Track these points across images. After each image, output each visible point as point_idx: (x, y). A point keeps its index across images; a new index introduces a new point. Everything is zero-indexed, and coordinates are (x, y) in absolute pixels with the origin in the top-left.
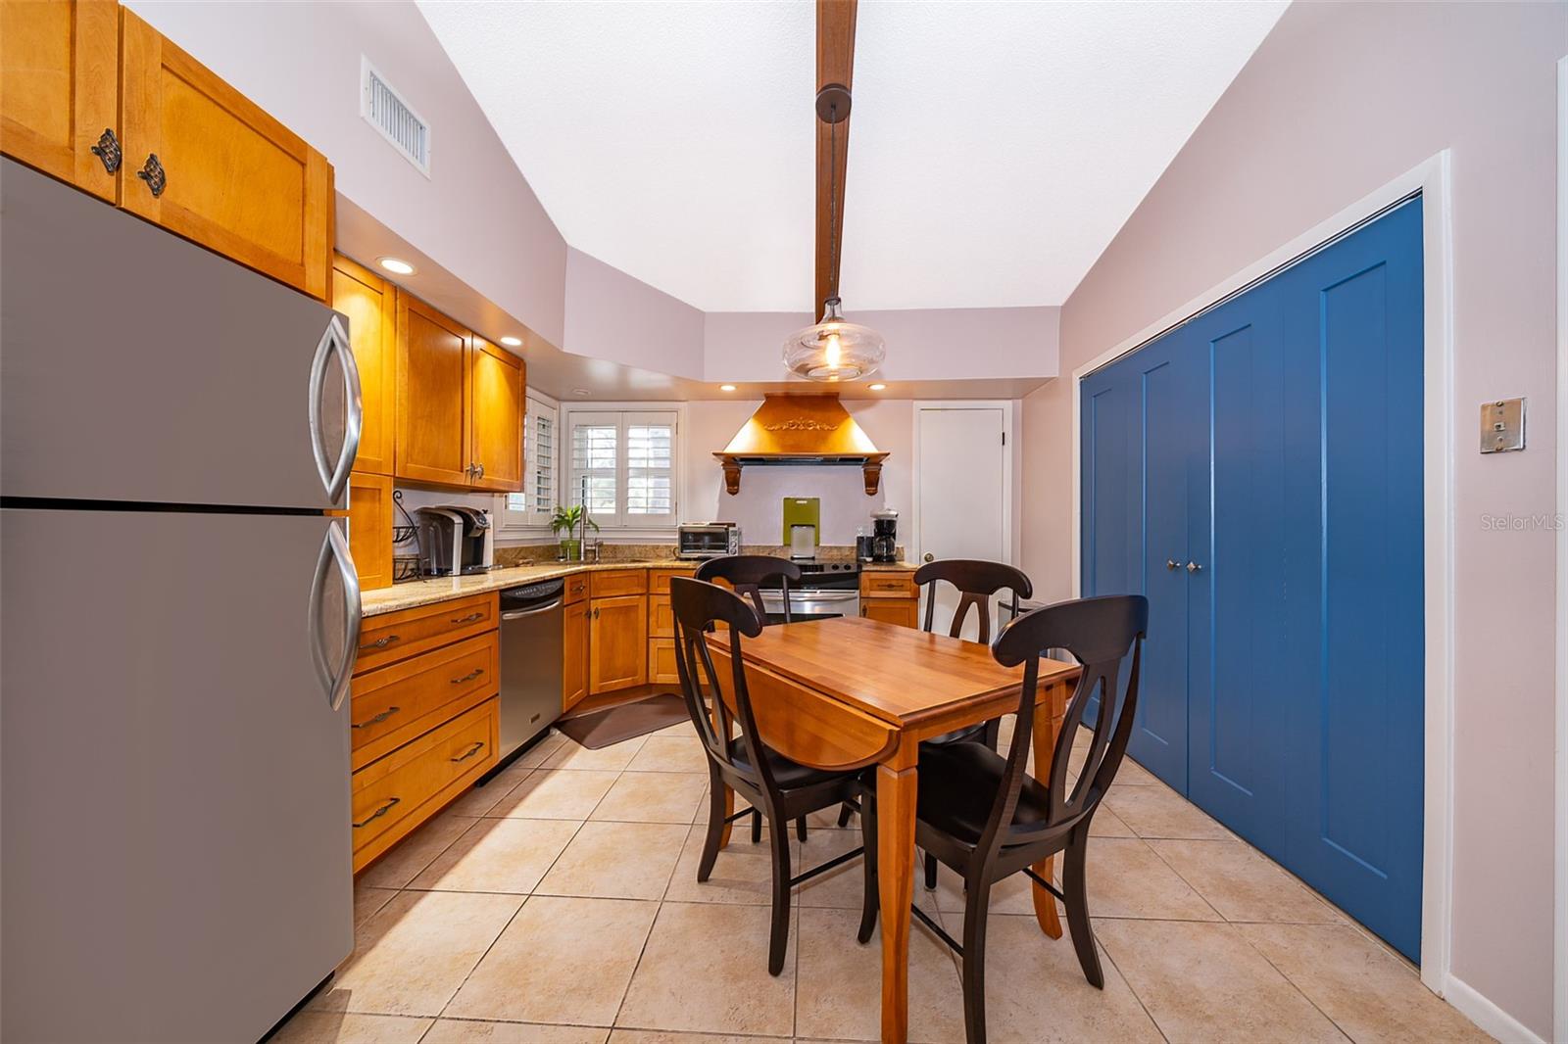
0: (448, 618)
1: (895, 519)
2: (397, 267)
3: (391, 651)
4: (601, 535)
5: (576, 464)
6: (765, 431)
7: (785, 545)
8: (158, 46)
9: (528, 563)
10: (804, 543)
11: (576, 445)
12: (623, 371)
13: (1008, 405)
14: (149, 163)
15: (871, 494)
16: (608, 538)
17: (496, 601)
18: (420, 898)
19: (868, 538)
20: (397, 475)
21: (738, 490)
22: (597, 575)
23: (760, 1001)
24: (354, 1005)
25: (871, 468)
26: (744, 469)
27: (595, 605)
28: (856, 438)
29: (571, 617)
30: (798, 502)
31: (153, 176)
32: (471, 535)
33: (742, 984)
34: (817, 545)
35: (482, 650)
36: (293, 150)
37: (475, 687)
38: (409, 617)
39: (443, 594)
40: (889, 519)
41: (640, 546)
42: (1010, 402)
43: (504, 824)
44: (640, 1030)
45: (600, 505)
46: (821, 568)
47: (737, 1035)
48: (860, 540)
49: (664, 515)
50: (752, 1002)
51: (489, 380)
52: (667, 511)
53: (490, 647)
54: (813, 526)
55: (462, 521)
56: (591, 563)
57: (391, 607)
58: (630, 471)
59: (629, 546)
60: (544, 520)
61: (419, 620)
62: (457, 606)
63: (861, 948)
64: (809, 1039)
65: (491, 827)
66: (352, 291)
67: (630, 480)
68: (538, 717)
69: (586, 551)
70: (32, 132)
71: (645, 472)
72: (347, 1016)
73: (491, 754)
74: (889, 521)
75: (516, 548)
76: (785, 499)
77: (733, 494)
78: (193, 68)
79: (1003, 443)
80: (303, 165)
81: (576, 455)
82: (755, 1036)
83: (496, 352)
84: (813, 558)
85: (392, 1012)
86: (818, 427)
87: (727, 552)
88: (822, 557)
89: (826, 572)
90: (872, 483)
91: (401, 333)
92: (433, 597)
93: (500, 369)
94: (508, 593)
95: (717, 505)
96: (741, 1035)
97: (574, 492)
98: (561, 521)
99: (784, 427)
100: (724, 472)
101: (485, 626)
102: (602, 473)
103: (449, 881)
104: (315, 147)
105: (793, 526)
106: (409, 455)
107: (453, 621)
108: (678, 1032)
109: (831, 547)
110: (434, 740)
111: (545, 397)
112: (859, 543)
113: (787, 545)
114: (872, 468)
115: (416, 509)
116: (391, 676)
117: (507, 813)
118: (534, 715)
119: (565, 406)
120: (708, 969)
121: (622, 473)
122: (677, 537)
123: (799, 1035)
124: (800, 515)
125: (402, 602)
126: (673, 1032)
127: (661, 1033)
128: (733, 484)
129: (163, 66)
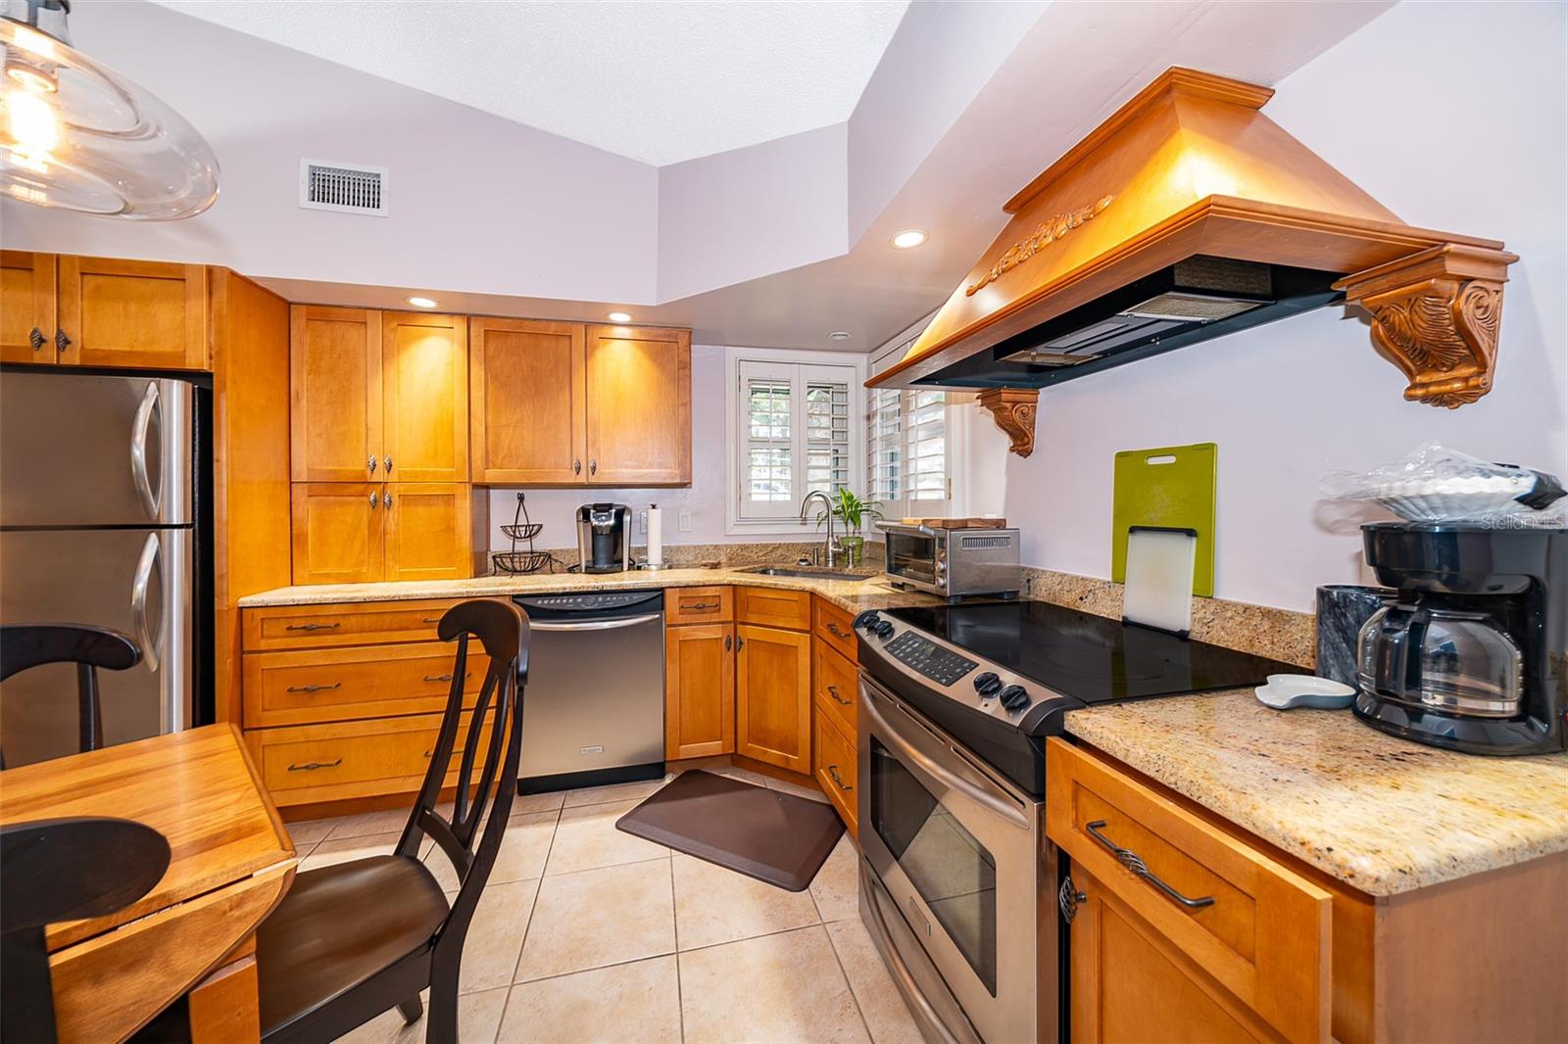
0: (419, 617)
6: (963, 301)
7: (1115, 581)
8: (77, 263)
10: (1160, 581)
20: (474, 481)
22: (743, 591)
27: (742, 632)
29: (683, 642)
31: (63, 342)
36: (173, 274)
51: (619, 368)
54: (1190, 533)
61: (374, 613)
62: (428, 605)
66: (421, 337)
76: (1119, 452)
77: (1024, 454)
80: (185, 280)
83: (631, 333)
86: (1063, 228)
91: (474, 355)
93: (640, 352)
95: (1004, 481)
99: (995, 272)
100: (989, 410)
105: (1133, 530)
106: (489, 463)
107: (426, 620)
110: (397, 726)
113: (1119, 579)
124: (1162, 500)
129: (82, 274)
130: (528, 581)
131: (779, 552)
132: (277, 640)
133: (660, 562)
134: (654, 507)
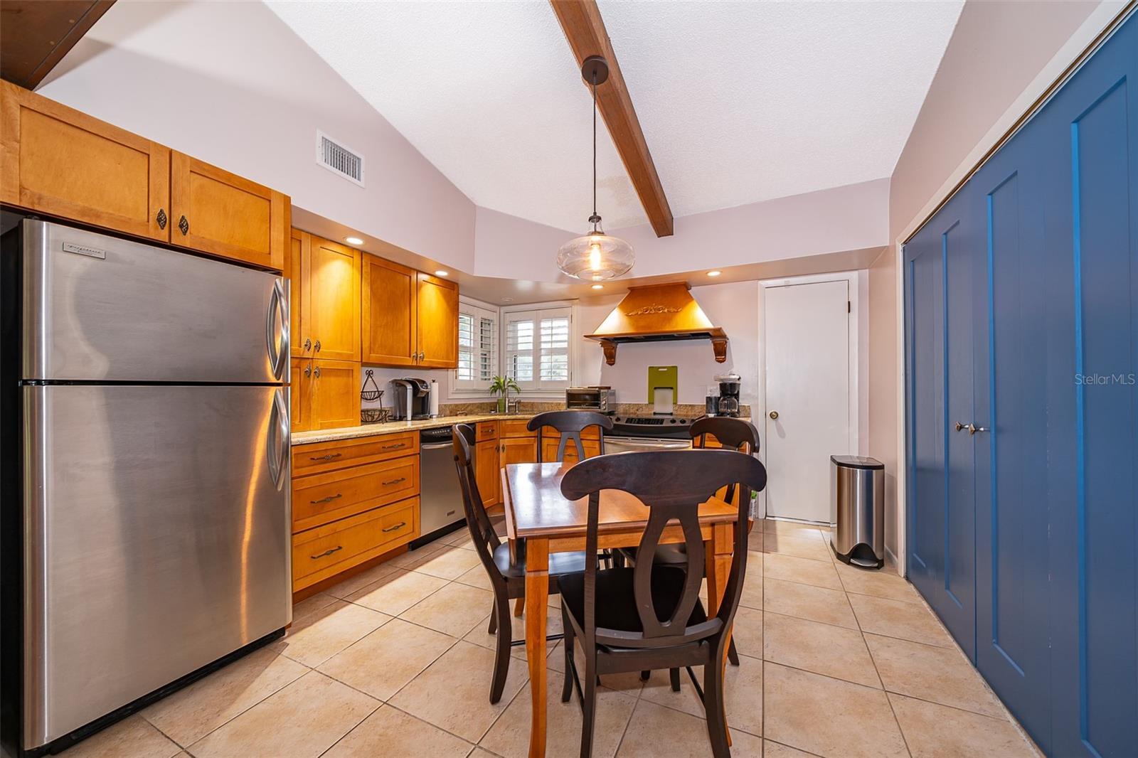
0: (379, 446)
1: (738, 382)
2: (355, 241)
3: (337, 463)
4: (520, 396)
5: (510, 348)
6: (626, 317)
7: (649, 403)
8: (188, 162)
9: (462, 413)
10: (664, 402)
11: (510, 335)
12: (537, 284)
13: (854, 276)
14: (181, 221)
15: (721, 362)
16: (524, 397)
17: (417, 437)
18: (345, 606)
19: (715, 397)
20: (364, 361)
21: (614, 361)
22: (503, 422)
23: (473, 716)
24: (286, 652)
25: (718, 342)
26: (620, 345)
27: (502, 442)
28: (697, 317)
29: (482, 450)
30: (660, 370)
31: (184, 226)
32: (419, 396)
33: (470, 702)
34: (675, 403)
35: (407, 465)
36: (262, 194)
37: (402, 488)
38: (350, 443)
39: (374, 431)
40: (731, 382)
41: (548, 403)
42: (856, 272)
43: (411, 574)
44: (398, 709)
45: (524, 374)
46: (662, 421)
47: (445, 731)
48: (709, 399)
49: (563, 382)
50: (468, 715)
51: (430, 299)
52: (566, 379)
53: (413, 465)
54: (672, 388)
55: (411, 387)
56: (512, 414)
57: (336, 437)
58: (542, 351)
59: (542, 403)
60: (488, 385)
61: (358, 445)
62: (385, 438)
63: (562, 705)
64: (485, 750)
65: (402, 575)
66: (333, 259)
67: (542, 357)
68: (453, 512)
69: (509, 407)
70: (130, 219)
71: (552, 352)
72: (280, 656)
73: (413, 531)
74: (731, 384)
75: (465, 404)
76: (650, 367)
77: (611, 365)
78: (206, 168)
79: (849, 311)
80: (270, 201)
81: (510, 341)
82: (455, 736)
83: (435, 281)
84: (671, 414)
85: (297, 660)
86: (666, 311)
87: (600, 408)
88: (679, 412)
89: (664, 425)
90: (721, 352)
91: (365, 278)
92: (367, 432)
93: (439, 293)
94: (426, 432)
95: (600, 373)
96: (447, 732)
97: (508, 366)
98: (498, 387)
99: (639, 313)
100: (603, 349)
101: (409, 452)
102: (525, 353)
103: (363, 601)
104: (275, 190)
105: (655, 388)
106: (371, 350)
107: (383, 447)
108: (416, 717)
109: (686, 405)
110: (369, 517)
111: (485, 304)
112: (707, 402)
113: (651, 403)
114: (719, 340)
115: (390, 380)
116: (338, 477)
117: (415, 569)
118: (450, 511)
119: (504, 309)
120: (457, 687)
121: (536, 353)
122: (565, 397)
123: (480, 745)
124: (663, 380)
125: (344, 434)
126: (413, 716)
127: (407, 715)
128: (610, 358)
129: (191, 171)
130: (370, 428)
131: (469, 408)
132: (303, 469)
133: (437, 413)
134: (434, 381)
